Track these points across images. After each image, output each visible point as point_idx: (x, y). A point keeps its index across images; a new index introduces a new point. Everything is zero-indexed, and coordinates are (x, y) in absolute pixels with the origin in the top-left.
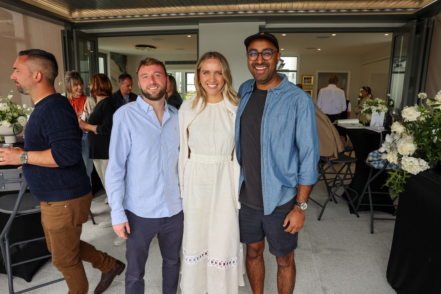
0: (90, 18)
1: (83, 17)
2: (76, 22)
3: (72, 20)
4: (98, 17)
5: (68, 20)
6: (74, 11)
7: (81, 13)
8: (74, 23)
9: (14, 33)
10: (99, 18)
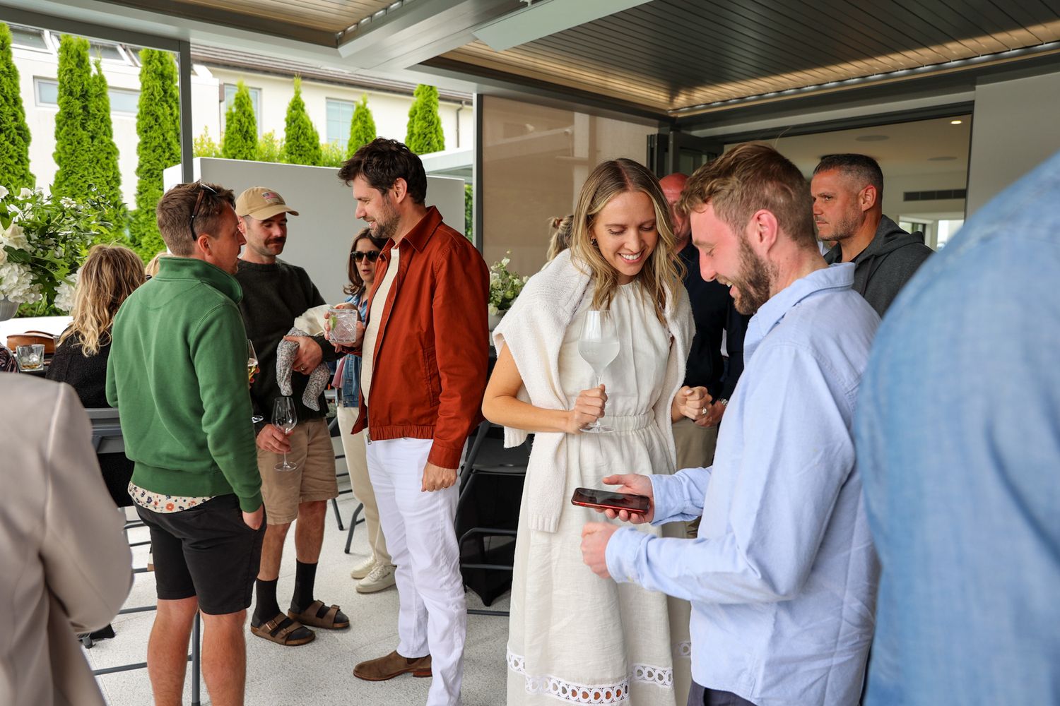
0: (708, 105)
1: (694, 104)
2: (680, 116)
3: (672, 113)
4: (741, 96)
5: (664, 114)
6: (678, 96)
7: (692, 97)
8: (675, 118)
9: (573, 149)
10: (725, 102)
